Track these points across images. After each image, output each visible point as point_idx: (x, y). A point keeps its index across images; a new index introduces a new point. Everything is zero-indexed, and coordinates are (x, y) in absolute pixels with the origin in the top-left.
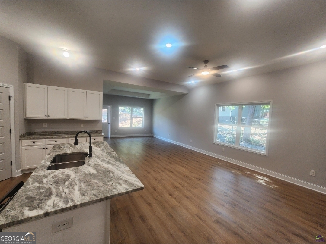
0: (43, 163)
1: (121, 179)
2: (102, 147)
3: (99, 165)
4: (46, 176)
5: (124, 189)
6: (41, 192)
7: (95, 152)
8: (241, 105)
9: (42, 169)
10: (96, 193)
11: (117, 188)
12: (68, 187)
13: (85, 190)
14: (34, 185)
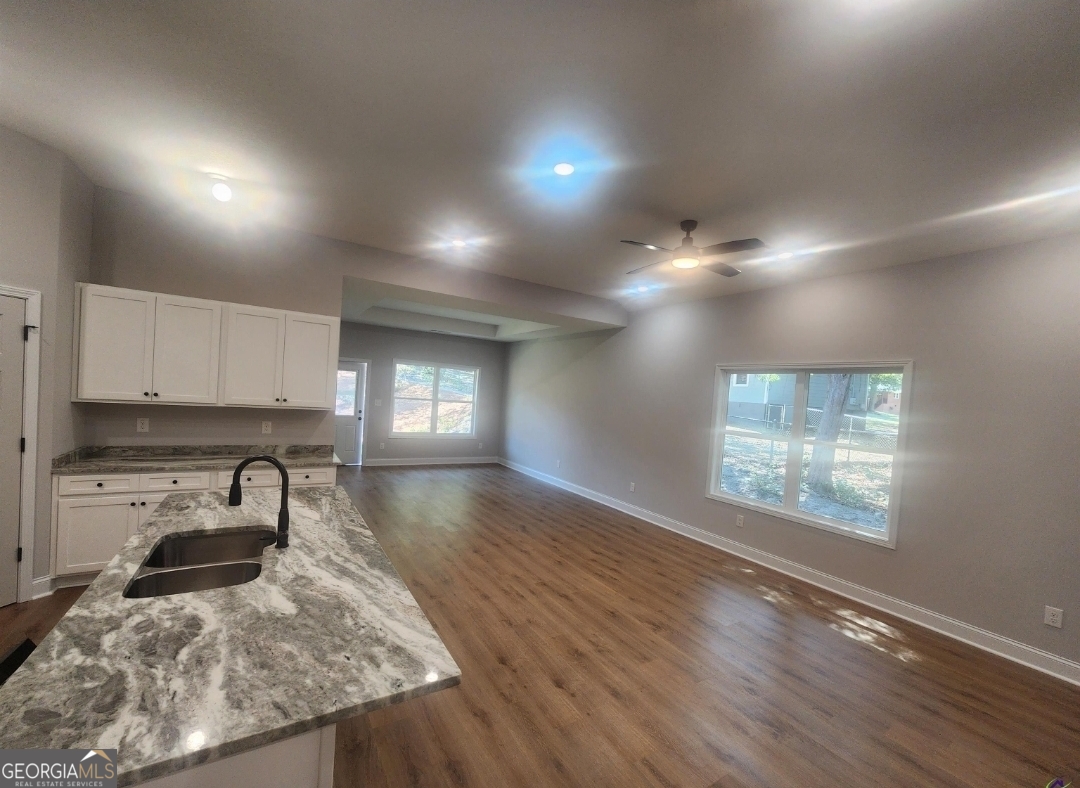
0: (115, 567)
1: (380, 641)
2: (326, 509)
3: (310, 582)
4: (114, 624)
5: (388, 684)
6: (84, 691)
7: (302, 528)
8: (804, 372)
9: (107, 593)
10: (285, 699)
11: (362, 679)
12: (186, 672)
13: (246, 687)
14: (68, 657)
